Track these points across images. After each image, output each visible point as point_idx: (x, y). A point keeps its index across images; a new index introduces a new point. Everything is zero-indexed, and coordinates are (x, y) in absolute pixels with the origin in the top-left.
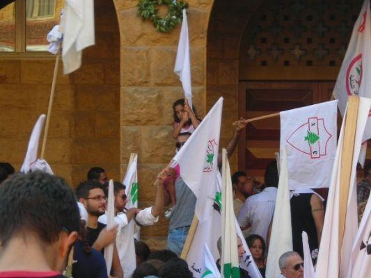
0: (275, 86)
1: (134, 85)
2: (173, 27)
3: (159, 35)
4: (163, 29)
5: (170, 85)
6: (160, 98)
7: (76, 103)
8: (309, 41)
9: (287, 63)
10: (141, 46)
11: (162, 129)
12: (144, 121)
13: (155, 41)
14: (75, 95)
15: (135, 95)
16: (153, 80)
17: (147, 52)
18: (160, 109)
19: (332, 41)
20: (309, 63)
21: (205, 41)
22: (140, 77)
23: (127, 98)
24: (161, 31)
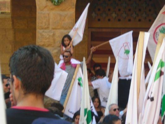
0: (104, 30)
1: (42, 29)
2: (61, 3)
3: (54, 7)
4: (56, 4)
5: (59, 29)
6: (54, 35)
7: (15, 37)
8: (119, 10)
9: (109, 20)
10: (46, 11)
11: (55, 49)
12: (47, 45)
13: (52, 9)
14: (15, 33)
15: (43, 33)
16: (51, 27)
17: (49, 14)
18: (54, 40)
19: (130, 10)
20: (119, 20)
21: (74, 9)
22: (45, 25)
23: (39, 35)
24: (54, 5)
